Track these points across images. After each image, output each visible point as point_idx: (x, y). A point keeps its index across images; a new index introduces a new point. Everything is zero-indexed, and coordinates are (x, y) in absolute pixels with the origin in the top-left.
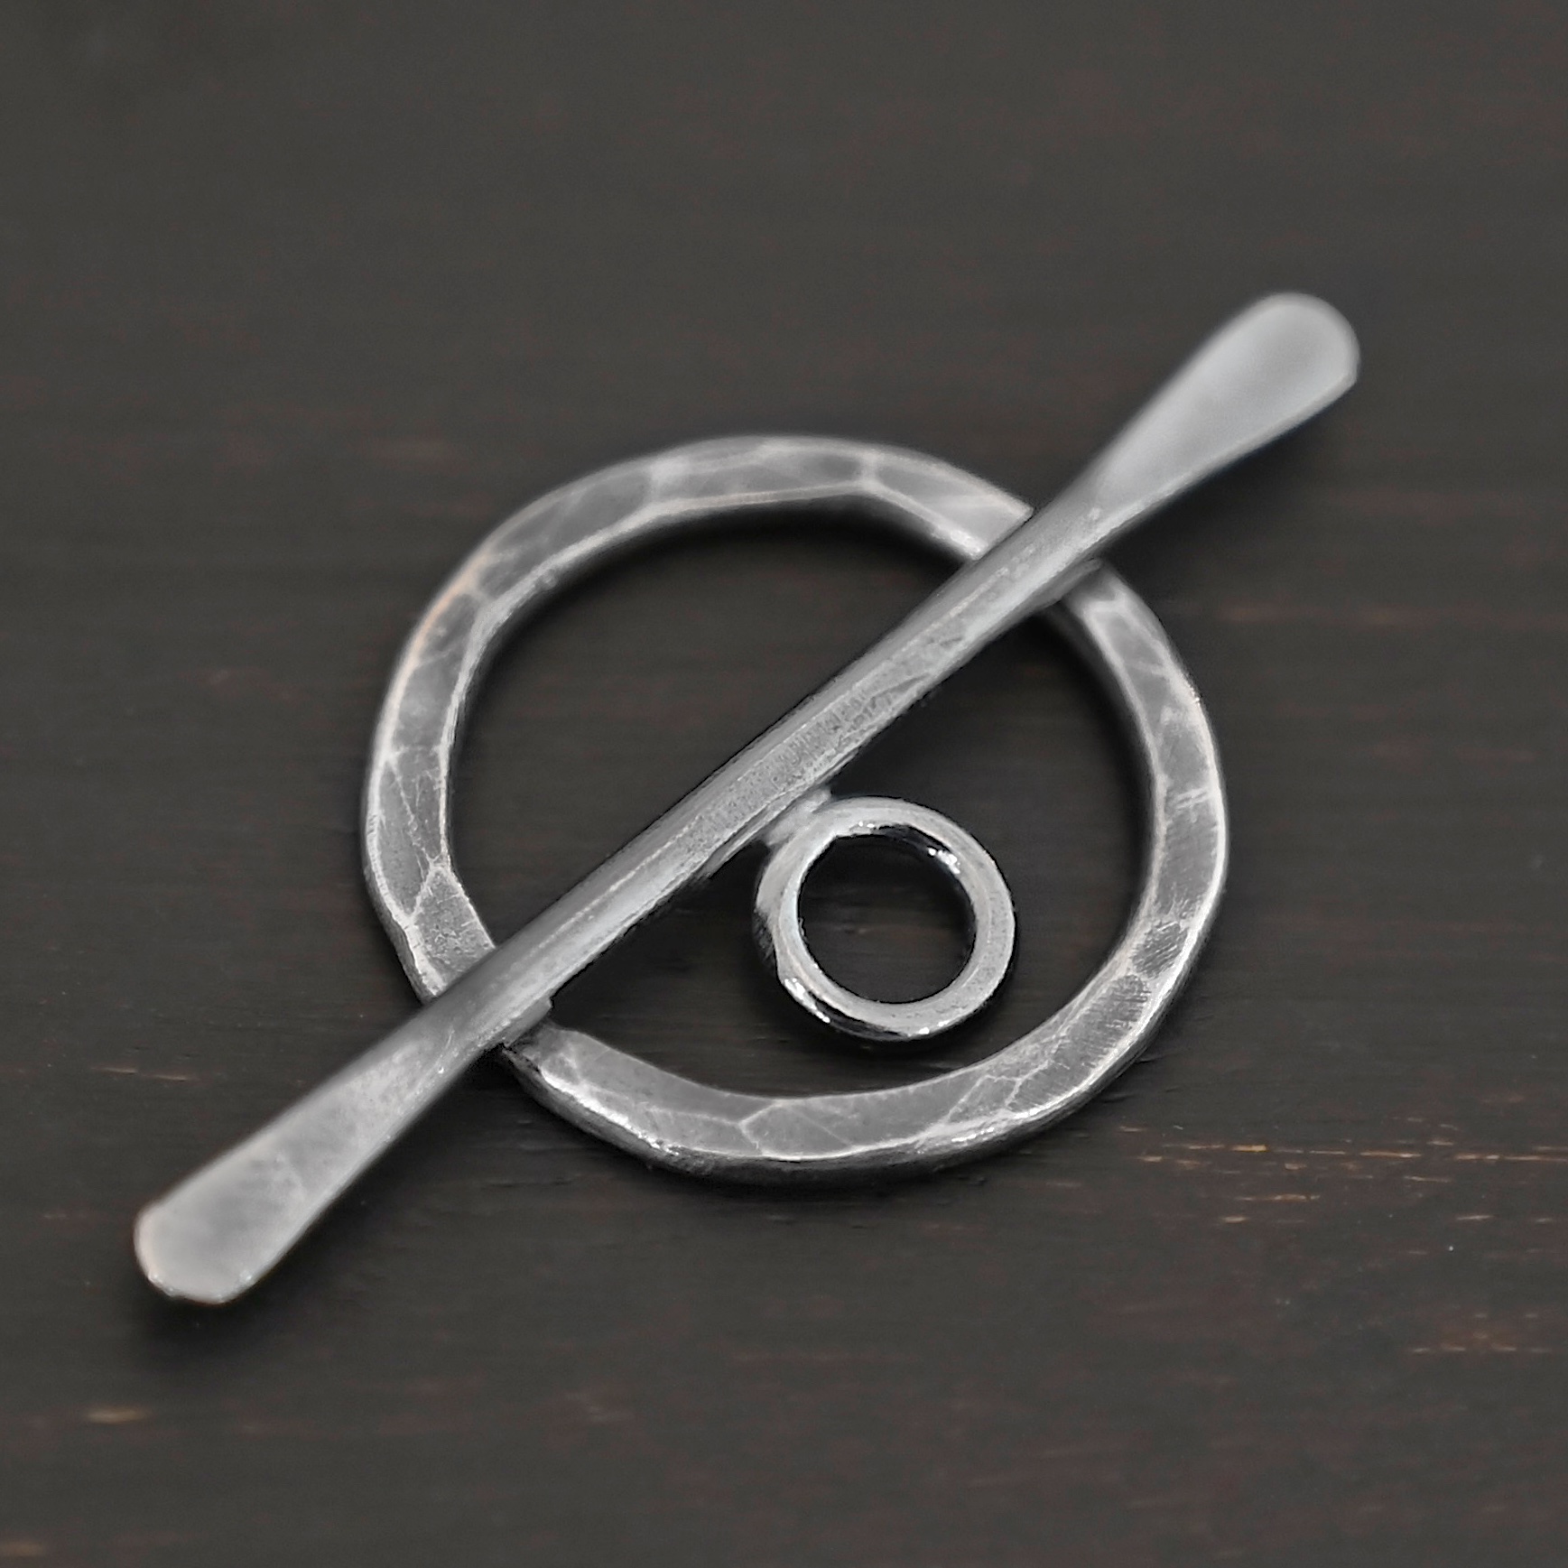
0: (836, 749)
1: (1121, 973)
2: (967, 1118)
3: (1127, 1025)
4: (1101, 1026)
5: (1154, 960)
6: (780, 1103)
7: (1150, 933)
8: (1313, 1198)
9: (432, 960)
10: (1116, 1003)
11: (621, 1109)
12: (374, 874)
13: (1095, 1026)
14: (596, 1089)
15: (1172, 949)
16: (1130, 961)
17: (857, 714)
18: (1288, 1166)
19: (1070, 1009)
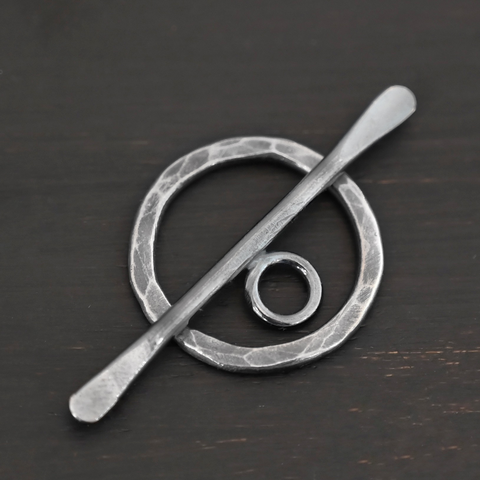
0: (267, 239)
1: (353, 304)
2: (310, 351)
3: (356, 319)
4: (348, 320)
5: (363, 298)
6: (255, 350)
7: (362, 290)
8: (412, 367)
9: (151, 310)
10: (352, 313)
11: (209, 353)
12: (133, 283)
13: (347, 320)
14: (201, 348)
15: (368, 295)
16: (356, 299)
17: (273, 228)
18: (404, 358)
19: (339, 315)
